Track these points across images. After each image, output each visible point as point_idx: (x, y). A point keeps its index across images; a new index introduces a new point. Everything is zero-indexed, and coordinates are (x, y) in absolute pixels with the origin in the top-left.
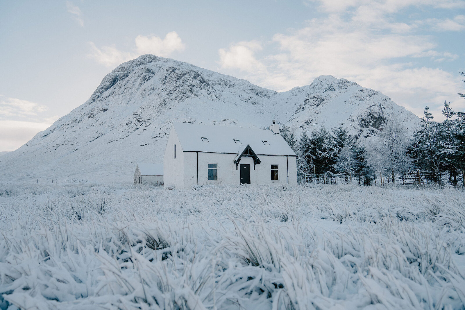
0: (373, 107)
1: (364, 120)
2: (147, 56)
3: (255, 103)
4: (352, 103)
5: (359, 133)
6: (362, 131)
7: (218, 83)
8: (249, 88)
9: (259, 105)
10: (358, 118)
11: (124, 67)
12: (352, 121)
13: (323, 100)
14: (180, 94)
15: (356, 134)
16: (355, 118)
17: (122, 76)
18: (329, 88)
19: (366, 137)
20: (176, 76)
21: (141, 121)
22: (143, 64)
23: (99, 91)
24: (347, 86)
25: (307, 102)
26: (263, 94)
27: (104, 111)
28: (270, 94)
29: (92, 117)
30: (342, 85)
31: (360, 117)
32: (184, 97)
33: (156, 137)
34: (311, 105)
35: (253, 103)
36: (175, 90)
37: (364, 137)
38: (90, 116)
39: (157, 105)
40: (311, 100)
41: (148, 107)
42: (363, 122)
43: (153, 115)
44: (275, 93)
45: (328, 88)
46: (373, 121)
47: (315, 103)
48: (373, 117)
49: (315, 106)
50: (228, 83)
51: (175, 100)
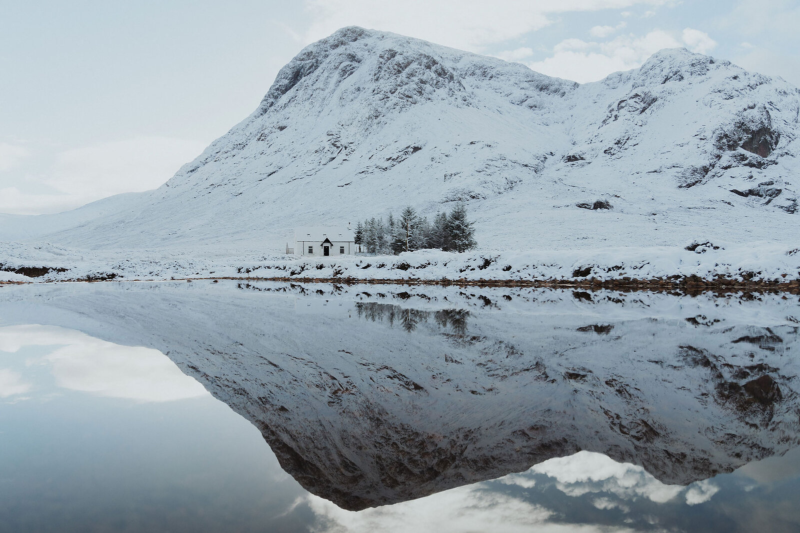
0: (749, 111)
1: (726, 136)
2: (348, 30)
3: (536, 107)
4: (709, 104)
5: (712, 161)
6: (719, 157)
7: (470, 73)
8: (526, 80)
9: (543, 111)
10: (714, 133)
11: (312, 52)
12: (701, 139)
13: (655, 100)
14: (402, 98)
15: (706, 163)
16: (708, 134)
17: (308, 67)
18: (674, 75)
19: (726, 168)
20: (396, 67)
21: (338, 146)
22: (342, 44)
23: (272, 94)
24: (708, 70)
25: (623, 104)
26: (552, 88)
27: (282, 128)
28: (566, 88)
29: (262, 140)
30: (697, 68)
31: (718, 132)
32: (409, 103)
33: (363, 172)
34: (629, 111)
35: (531, 107)
36: (393, 91)
37: (722, 168)
38: (260, 139)
39: (364, 119)
40: (631, 102)
41: (350, 122)
42: (724, 140)
43: (358, 135)
44: (576, 85)
45: (671, 74)
46: (745, 137)
47: (638, 106)
48: (747, 131)
49: (638, 112)
50: (488, 71)
51: (394, 108)
